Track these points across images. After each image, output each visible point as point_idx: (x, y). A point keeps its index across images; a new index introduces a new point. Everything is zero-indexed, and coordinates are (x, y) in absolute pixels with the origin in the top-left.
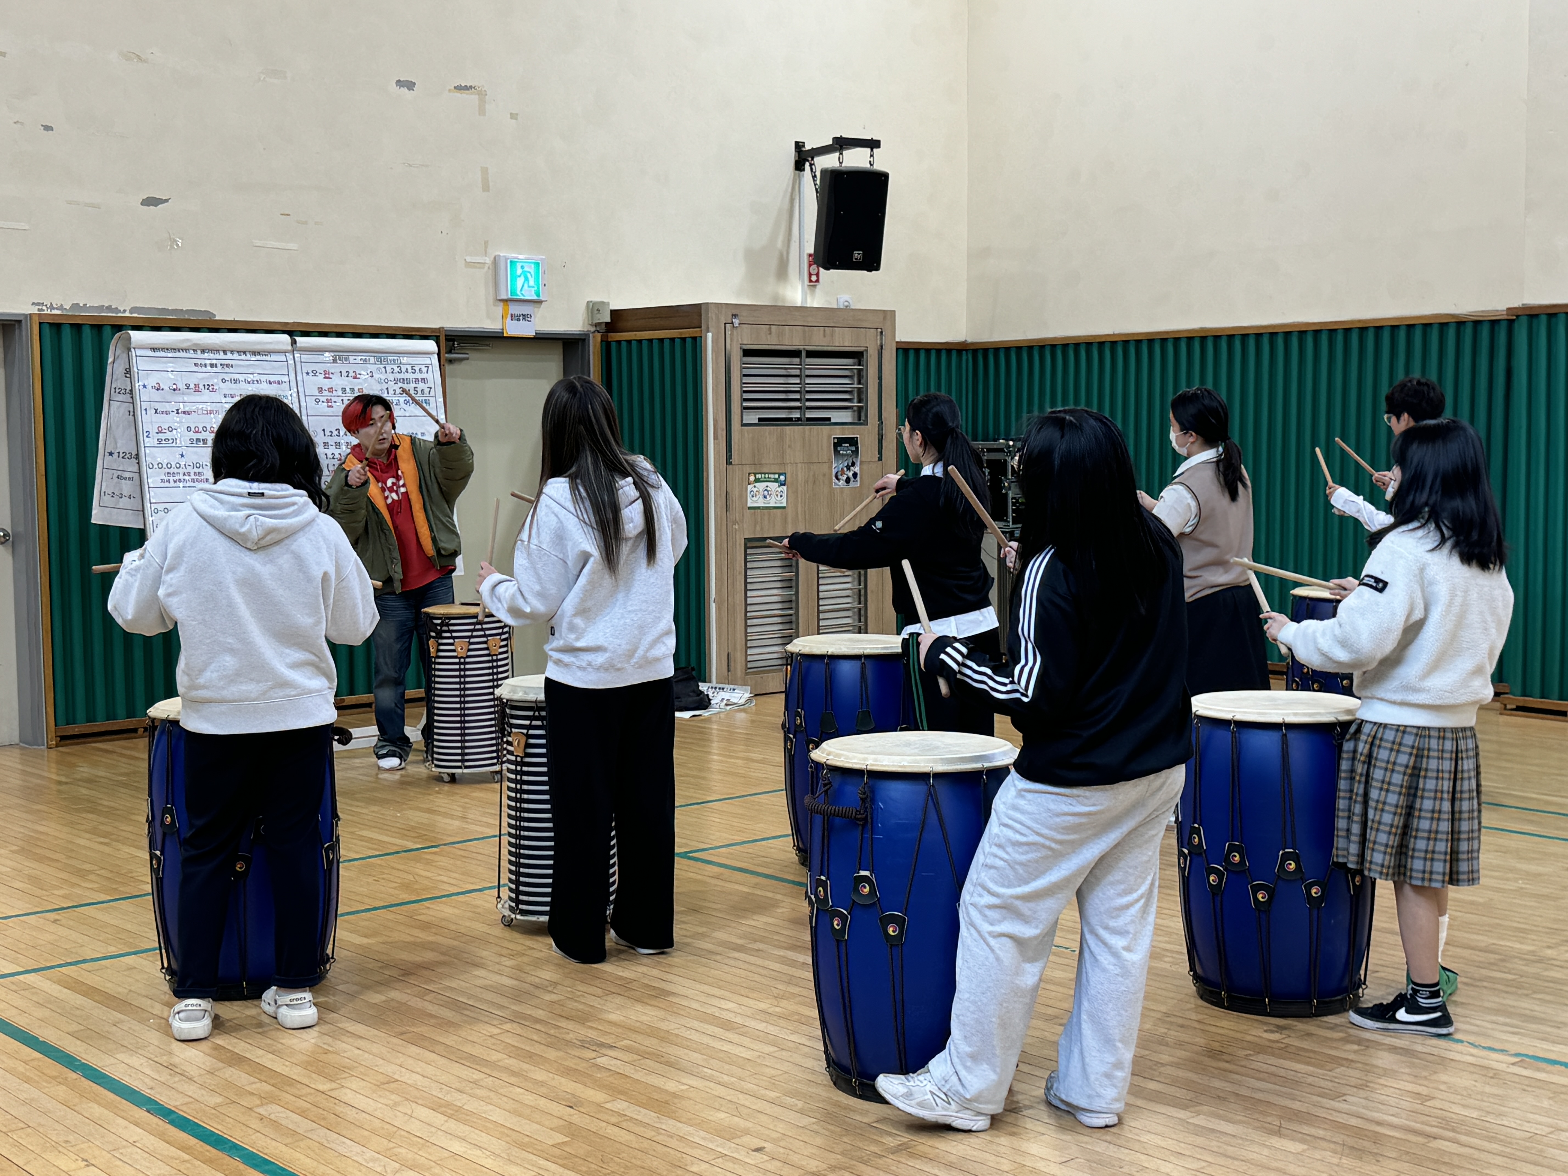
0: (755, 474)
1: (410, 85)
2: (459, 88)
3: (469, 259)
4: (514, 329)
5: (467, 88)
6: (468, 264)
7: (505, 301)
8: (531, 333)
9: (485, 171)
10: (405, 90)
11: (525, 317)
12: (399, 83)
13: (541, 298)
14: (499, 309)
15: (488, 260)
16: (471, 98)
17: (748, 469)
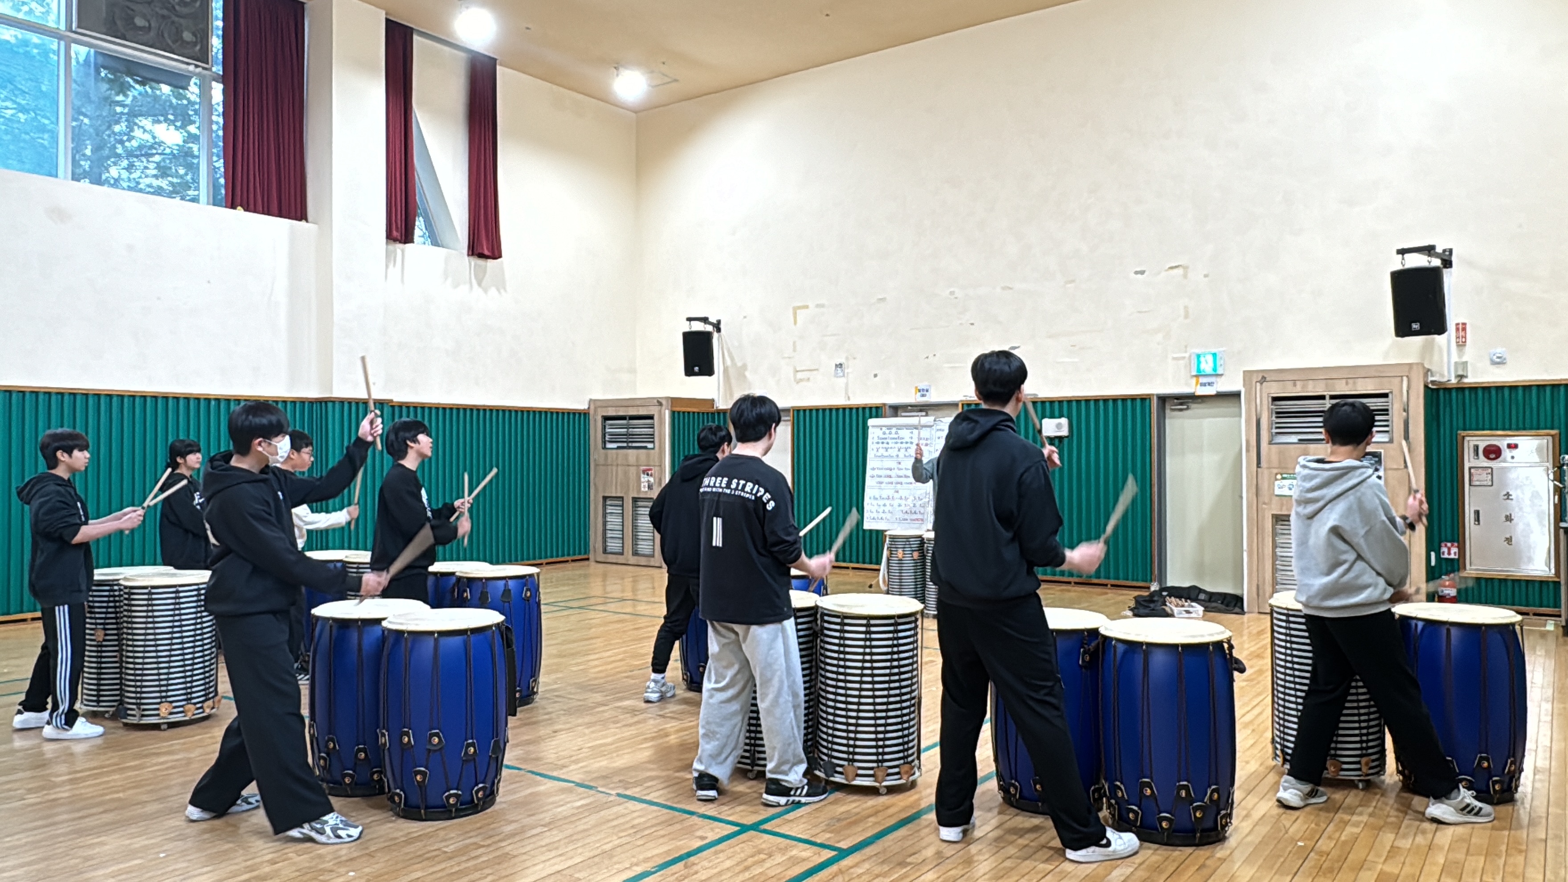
0: (1281, 474)
1: (1142, 272)
2: (1172, 268)
3: (1175, 356)
4: (1201, 391)
5: (1176, 267)
6: (1174, 359)
7: (1197, 376)
8: (1213, 393)
9: (1186, 308)
10: (1139, 276)
11: (1210, 384)
12: (1136, 273)
13: (1219, 372)
14: (1194, 380)
15: (1187, 355)
16: (1180, 271)
17: (1275, 471)
